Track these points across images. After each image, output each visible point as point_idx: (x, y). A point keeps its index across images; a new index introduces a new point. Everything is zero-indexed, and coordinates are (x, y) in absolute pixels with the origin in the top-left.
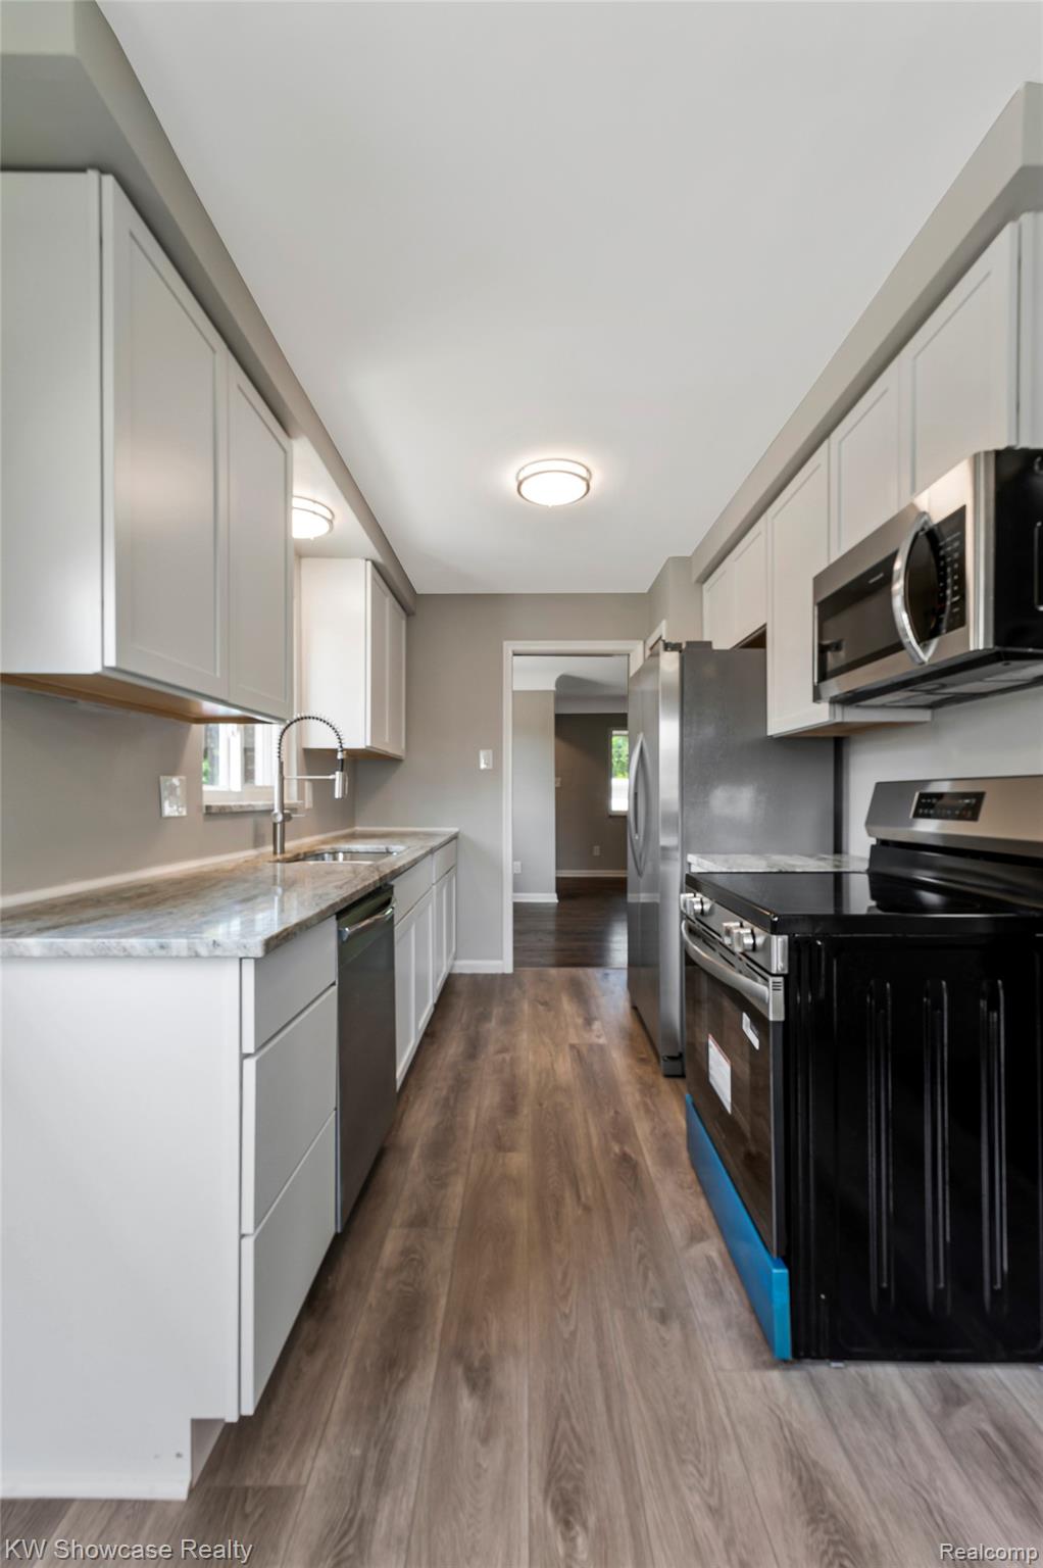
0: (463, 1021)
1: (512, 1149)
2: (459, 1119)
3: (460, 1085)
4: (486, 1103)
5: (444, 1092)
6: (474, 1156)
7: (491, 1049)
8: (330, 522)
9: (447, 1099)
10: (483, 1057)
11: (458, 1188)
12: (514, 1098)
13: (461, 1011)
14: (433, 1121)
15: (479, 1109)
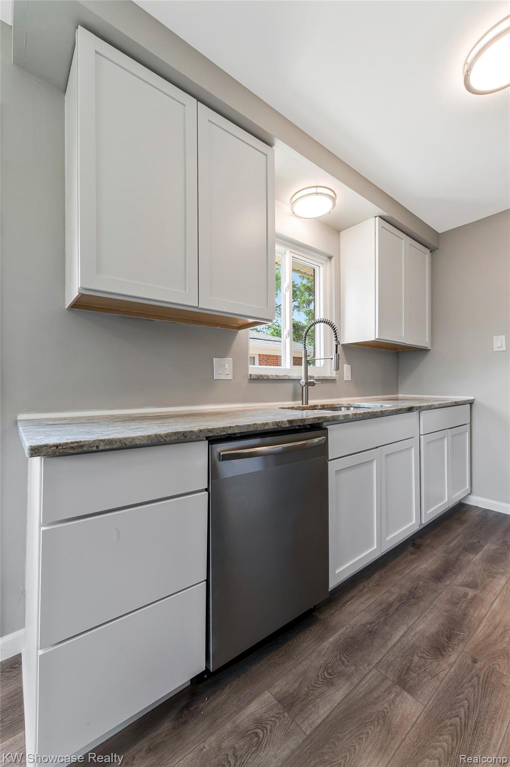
0: (451, 545)
1: (411, 691)
2: (387, 628)
3: (411, 598)
4: (421, 627)
5: (391, 599)
6: (374, 672)
7: (460, 579)
8: (334, 199)
9: (390, 605)
10: (448, 583)
11: (338, 695)
12: (449, 638)
13: (457, 536)
14: (366, 618)
15: (410, 629)
